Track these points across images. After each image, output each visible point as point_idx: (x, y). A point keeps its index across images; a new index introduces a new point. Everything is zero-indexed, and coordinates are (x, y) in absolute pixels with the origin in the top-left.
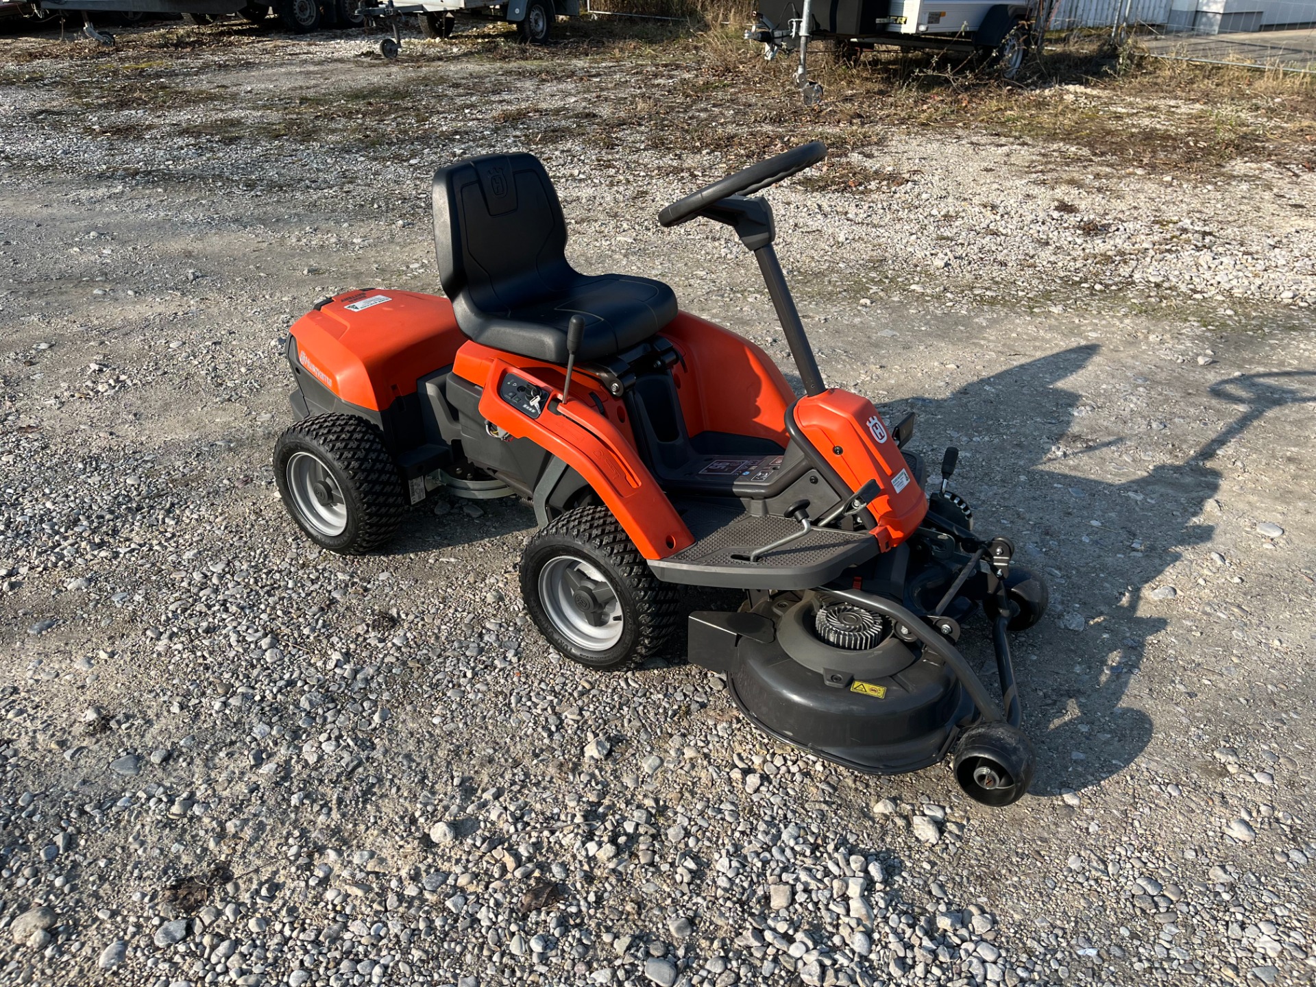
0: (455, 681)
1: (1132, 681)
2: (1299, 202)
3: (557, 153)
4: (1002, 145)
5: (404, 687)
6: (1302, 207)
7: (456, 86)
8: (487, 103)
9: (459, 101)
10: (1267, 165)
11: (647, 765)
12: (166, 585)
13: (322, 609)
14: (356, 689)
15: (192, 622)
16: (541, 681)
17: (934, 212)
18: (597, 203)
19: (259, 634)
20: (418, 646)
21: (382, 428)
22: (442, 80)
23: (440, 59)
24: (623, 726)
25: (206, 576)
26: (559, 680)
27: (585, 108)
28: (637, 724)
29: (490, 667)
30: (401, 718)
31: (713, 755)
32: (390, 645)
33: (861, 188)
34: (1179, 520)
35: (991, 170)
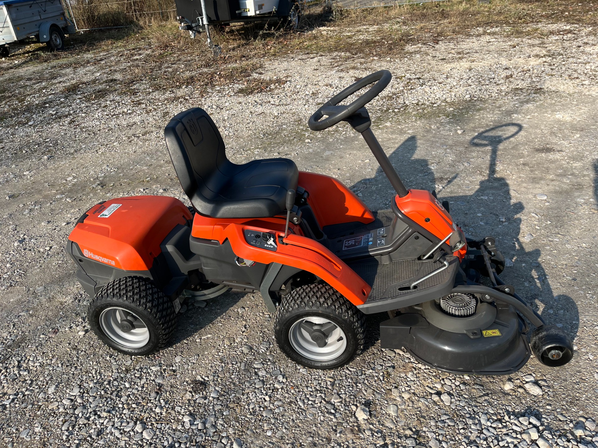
0: (262, 405)
1: (550, 282)
2: (442, 58)
3: (108, 102)
4: (313, 58)
5: (237, 421)
6: (445, 59)
7: (30, 79)
8: (52, 84)
9: (37, 87)
10: (420, 45)
11: (392, 411)
12: (50, 415)
13: (157, 393)
14: (212, 434)
15: (83, 432)
16: (307, 387)
17: (307, 93)
18: (146, 124)
19: (132, 424)
20: (228, 393)
21: (152, 279)
22: (20, 78)
23: (11, 68)
24: (364, 395)
25: (72, 400)
26: (315, 383)
27: (107, 77)
28: (370, 391)
29: (275, 390)
30: (249, 440)
31: (417, 392)
32: (211, 399)
33: (268, 89)
34: (507, 203)
35: (317, 69)
